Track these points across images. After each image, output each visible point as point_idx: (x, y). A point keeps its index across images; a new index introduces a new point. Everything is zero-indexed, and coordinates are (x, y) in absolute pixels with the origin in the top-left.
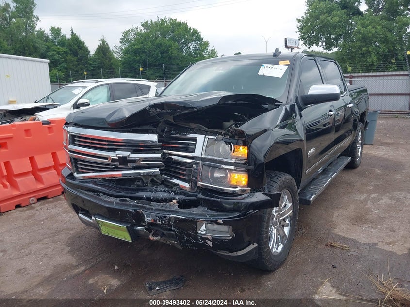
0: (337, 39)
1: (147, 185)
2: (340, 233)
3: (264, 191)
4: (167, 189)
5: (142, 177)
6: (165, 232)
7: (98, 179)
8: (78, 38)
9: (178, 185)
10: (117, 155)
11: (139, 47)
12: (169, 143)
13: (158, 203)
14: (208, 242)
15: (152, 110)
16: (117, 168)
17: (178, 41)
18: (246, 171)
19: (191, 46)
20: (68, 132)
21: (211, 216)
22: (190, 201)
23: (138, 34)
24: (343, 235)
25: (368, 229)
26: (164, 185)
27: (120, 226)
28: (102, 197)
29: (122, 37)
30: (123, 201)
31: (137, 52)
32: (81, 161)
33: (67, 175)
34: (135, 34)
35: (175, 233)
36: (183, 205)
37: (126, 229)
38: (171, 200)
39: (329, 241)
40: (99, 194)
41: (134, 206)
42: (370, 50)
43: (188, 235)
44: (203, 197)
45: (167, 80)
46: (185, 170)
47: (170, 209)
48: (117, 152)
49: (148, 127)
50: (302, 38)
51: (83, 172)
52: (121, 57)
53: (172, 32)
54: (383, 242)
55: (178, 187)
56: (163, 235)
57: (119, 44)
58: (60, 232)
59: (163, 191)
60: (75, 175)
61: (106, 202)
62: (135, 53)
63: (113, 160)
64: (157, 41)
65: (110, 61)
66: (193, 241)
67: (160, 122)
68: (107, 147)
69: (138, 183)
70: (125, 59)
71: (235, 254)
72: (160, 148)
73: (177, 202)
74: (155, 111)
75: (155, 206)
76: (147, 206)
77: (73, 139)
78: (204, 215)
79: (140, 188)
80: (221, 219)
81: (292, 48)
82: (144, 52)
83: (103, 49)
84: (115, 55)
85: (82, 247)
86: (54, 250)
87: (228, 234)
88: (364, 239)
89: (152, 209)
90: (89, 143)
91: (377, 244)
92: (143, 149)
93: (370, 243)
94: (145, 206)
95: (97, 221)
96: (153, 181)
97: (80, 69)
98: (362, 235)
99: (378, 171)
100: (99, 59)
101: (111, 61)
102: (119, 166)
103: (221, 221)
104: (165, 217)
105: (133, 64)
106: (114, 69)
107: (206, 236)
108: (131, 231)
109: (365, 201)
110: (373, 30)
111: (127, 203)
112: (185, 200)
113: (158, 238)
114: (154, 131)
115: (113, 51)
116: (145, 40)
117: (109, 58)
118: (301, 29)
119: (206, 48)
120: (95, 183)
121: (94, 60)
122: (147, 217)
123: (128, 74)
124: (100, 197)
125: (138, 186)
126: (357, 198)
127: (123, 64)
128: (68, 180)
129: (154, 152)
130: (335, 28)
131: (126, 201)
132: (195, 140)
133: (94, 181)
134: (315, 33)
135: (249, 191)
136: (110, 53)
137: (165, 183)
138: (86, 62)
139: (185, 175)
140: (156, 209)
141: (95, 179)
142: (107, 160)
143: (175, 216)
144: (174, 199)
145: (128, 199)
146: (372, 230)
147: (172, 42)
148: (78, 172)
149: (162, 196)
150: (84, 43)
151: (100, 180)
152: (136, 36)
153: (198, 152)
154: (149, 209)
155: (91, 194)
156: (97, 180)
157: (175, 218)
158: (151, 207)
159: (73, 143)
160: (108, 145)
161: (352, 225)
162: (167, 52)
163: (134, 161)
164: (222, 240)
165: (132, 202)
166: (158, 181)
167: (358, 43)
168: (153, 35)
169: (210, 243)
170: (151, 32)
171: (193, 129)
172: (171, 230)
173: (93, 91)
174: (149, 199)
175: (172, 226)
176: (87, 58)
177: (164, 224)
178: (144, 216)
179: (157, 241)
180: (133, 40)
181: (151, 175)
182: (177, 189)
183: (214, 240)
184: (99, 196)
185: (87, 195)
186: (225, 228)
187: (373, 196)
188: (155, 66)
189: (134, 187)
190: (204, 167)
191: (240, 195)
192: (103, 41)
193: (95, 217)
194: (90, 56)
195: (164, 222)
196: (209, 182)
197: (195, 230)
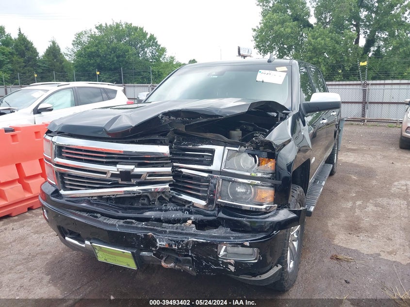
0: (290, 49)
1: (154, 204)
2: (340, 244)
3: (289, 208)
4: (178, 208)
5: (148, 194)
6: (181, 258)
7: (92, 197)
8: (26, 39)
9: (190, 202)
10: (118, 169)
11: (93, 50)
12: (179, 155)
13: (171, 225)
14: (230, 267)
15: (166, 118)
16: (118, 183)
17: (135, 46)
18: (271, 187)
19: (148, 51)
20: (53, 142)
21: (236, 238)
22: (208, 221)
23: (92, 36)
24: (344, 246)
25: (365, 238)
26: (173, 202)
27: (124, 252)
28: (100, 219)
29: (75, 40)
30: (128, 223)
31: (91, 55)
32: (69, 175)
33: (51, 193)
34: (89, 37)
35: (192, 258)
36: (201, 225)
37: (131, 255)
38: (185, 221)
39: (334, 253)
40: (95, 215)
41: (142, 229)
42: (320, 60)
43: (207, 261)
44: (225, 216)
45: (126, 85)
46: (199, 186)
47: (188, 232)
48: (119, 166)
49: (157, 137)
50: (258, 46)
51: (72, 189)
52: (74, 60)
53: (127, 37)
54: (384, 252)
55: (191, 204)
56: (177, 261)
57: (71, 47)
58: (34, 256)
59: (174, 210)
60: (62, 192)
61: (106, 224)
62: (89, 56)
63: (113, 175)
64: (113, 45)
65: (61, 63)
66: (213, 267)
67: (169, 131)
68: (105, 160)
69: (143, 201)
70: (78, 62)
71: (258, 278)
72: (170, 161)
73: (193, 223)
74: (168, 120)
75: (168, 227)
76: (159, 228)
77: (60, 151)
78: (228, 238)
79: (146, 206)
80: (247, 241)
81: (245, 57)
82: (99, 56)
83: (54, 51)
84: (67, 58)
85: (65, 274)
86: (30, 280)
87: (252, 256)
88: (365, 249)
89: (165, 232)
90: (81, 155)
91: (379, 255)
92: (149, 162)
93: (372, 253)
94: (157, 228)
95: (94, 247)
96: (162, 199)
97: (28, 71)
98: (362, 245)
99: (354, 177)
100: (49, 61)
101: (63, 64)
102: (120, 182)
103: (247, 244)
104: (183, 241)
105: (86, 67)
106: (66, 72)
107: (228, 261)
108: (136, 257)
109: (352, 209)
110: (323, 42)
111: (133, 225)
112: (202, 221)
113: (172, 265)
114: (163, 141)
115: (65, 53)
116: (99, 43)
117: (61, 60)
118: (256, 38)
119: (163, 54)
120: (89, 202)
121: (43, 62)
122: (160, 242)
123: (82, 78)
124: (98, 219)
125: (143, 204)
126: (344, 206)
127: (76, 67)
128: (53, 199)
129: (162, 165)
130: (288, 38)
131: (132, 223)
132: (212, 152)
133: (88, 200)
134: (269, 42)
135: (276, 208)
136: (60, 56)
137: (173, 200)
138: (35, 64)
139: (198, 191)
140: (170, 232)
141: (89, 197)
142: (105, 176)
143: (194, 239)
144: (189, 219)
145: (134, 221)
146: (370, 240)
147: (129, 47)
148: (65, 189)
149: (174, 216)
150: (32, 44)
151: (96, 198)
152: (89, 39)
153: (216, 166)
154: (161, 232)
155: (85, 215)
156: (90, 198)
157: (193, 241)
158: (164, 229)
159: (60, 156)
160: (106, 158)
161: (349, 235)
162: (123, 56)
163: (139, 176)
164: (246, 264)
165: (139, 224)
166: (167, 199)
167: (309, 54)
168: (108, 38)
169: (232, 268)
170: (105, 35)
171: (209, 139)
172: (188, 255)
173: (55, 95)
174: (158, 220)
175: (190, 251)
176: (35, 60)
177: (181, 249)
178: (156, 241)
179: (171, 269)
180: (86, 43)
181: (158, 192)
182: (191, 207)
183: (237, 264)
184: (96, 217)
185: (80, 216)
186: (249, 251)
187: (358, 203)
188: (111, 69)
189: (138, 207)
190: (224, 182)
191: (265, 213)
192: (54, 43)
193: (91, 241)
194: (40, 58)
195: (180, 247)
196: (229, 199)
197: (216, 254)
